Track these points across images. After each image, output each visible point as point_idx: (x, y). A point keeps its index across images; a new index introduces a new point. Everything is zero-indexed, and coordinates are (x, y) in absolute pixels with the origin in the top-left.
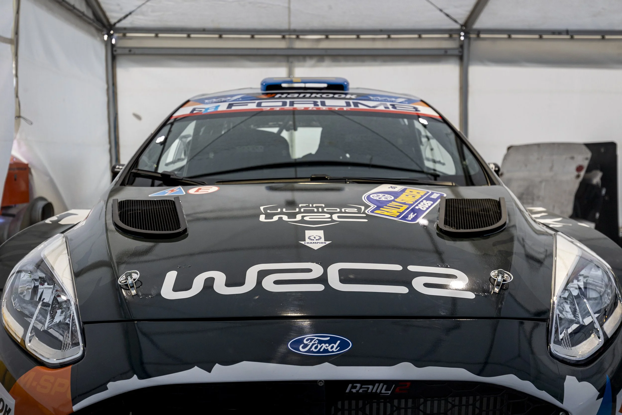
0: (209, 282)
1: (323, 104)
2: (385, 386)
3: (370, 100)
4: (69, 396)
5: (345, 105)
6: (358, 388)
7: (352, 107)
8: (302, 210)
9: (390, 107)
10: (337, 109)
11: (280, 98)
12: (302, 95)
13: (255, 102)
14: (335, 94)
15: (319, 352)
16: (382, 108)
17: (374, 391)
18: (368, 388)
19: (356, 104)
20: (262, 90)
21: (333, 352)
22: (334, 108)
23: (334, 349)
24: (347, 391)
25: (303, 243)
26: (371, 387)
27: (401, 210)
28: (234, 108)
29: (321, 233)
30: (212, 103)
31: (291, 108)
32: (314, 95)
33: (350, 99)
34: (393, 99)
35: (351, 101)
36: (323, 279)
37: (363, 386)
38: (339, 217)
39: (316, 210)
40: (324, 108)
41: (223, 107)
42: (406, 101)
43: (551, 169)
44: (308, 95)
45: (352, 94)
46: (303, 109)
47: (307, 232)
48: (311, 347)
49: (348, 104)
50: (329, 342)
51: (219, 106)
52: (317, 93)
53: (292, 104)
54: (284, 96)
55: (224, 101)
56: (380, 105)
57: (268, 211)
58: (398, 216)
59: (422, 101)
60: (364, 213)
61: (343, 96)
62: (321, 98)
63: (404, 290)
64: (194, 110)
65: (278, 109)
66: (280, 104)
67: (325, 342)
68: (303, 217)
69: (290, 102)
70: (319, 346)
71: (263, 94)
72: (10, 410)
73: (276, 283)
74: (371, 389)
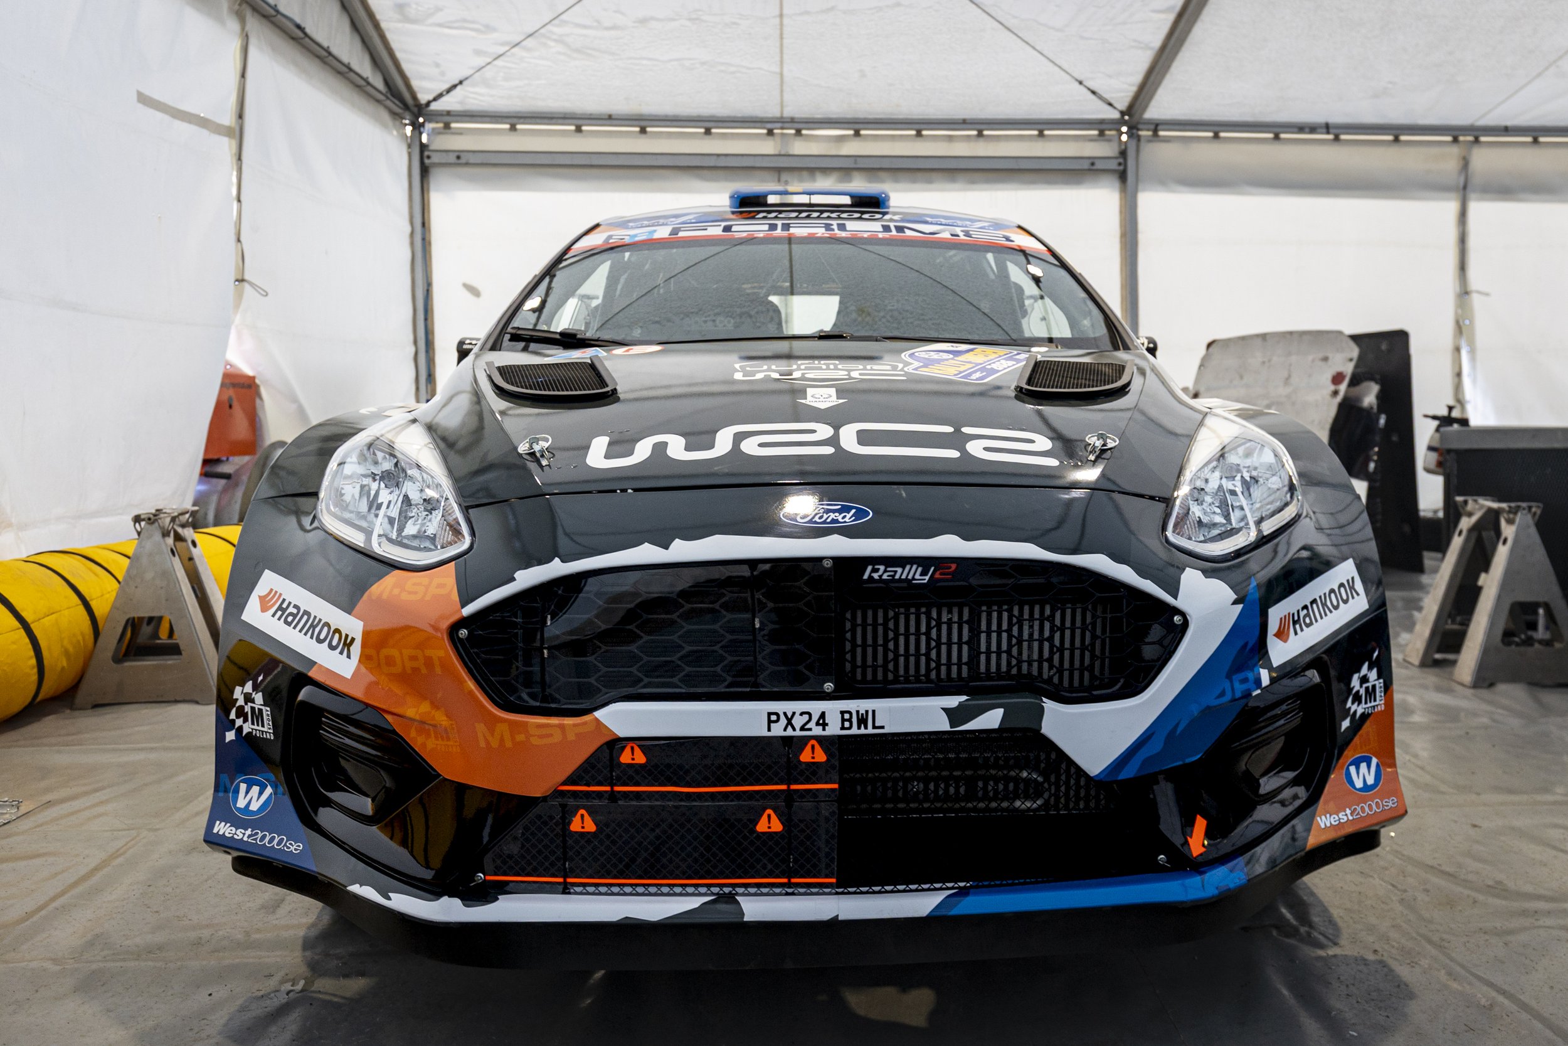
0: (660, 448)
1: (842, 227)
2: (920, 569)
3: (926, 222)
4: (455, 596)
5: (881, 229)
6: (880, 572)
7: (894, 232)
8: (803, 367)
9: (961, 234)
10: (866, 235)
11: (765, 218)
12: (804, 215)
13: (719, 226)
14: (863, 213)
15: (825, 522)
16: (946, 235)
17: (904, 577)
18: (896, 572)
19: (900, 229)
20: (731, 207)
21: (845, 522)
22: (860, 235)
23: (847, 519)
24: (866, 577)
25: (803, 401)
26: (899, 570)
27: (962, 369)
28: (681, 234)
29: (833, 391)
30: (642, 227)
31: (785, 233)
32: (825, 215)
33: (891, 220)
34: (968, 223)
35: (892, 225)
36: (834, 441)
37: (889, 569)
38: (860, 374)
39: (824, 367)
40: (843, 234)
41: (663, 232)
42: (990, 226)
43: (1287, 380)
44: (815, 215)
45: (895, 214)
46: (806, 235)
47: (808, 389)
48: (813, 517)
49: (886, 229)
50: (840, 511)
51: (655, 231)
52: (832, 212)
53: (786, 227)
54: (773, 215)
55: (663, 224)
56: (944, 231)
57: (748, 369)
58: (955, 375)
59: (1020, 227)
60: (902, 370)
61: (878, 216)
62: (839, 218)
63: (954, 454)
64: (610, 237)
65: (761, 235)
66: (766, 227)
67: (834, 511)
68: (803, 374)
69: (783, 224)
70: (825, 516)
71: (733, 213)
72: (353, 640)
73: (761, 445)
74: (900, 573)
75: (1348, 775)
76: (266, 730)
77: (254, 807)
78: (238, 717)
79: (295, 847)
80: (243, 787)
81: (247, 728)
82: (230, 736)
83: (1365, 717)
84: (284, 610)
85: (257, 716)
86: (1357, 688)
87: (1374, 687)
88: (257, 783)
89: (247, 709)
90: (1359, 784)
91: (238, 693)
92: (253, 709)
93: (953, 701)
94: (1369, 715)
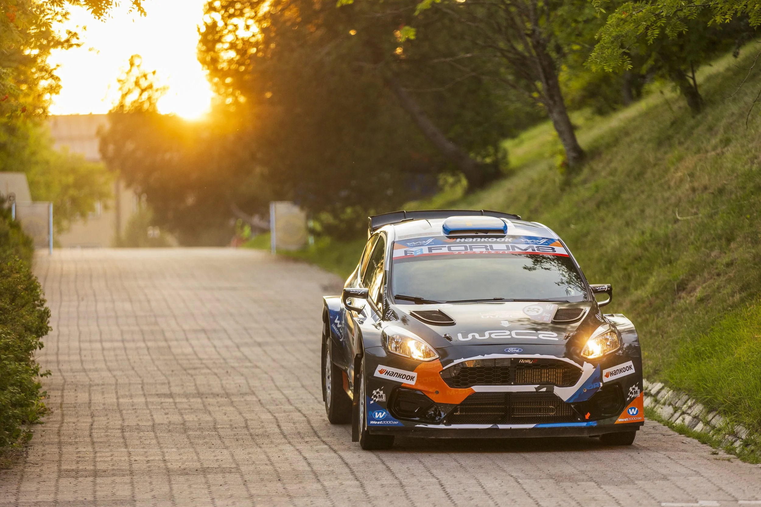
2: (530, 361)
4: (441, 366)
7: (511, 250)
11: (461, 242)
13: (446, 247)
20: (444, 234)
24: (520, 362)
25: (501, 325)
28: (434, 252)
29: (507, 322)
33: (508, 242)
35: (510, 245)
36: (510, 335)
37: (524, 361)
40: (493, 252)
42: (546, 242)
47: (501, 321)
48: (511, 351)
50: (516, 350)
52: (485, 237)
54: (463, 240)
61: (504, 239)
62: (489, 241)
65: (463, 253)
70: (513, 350)
71: (447, 238)
72: (414, 377)
73: (495, 336)
74: (526, 361)
75: (628, 411)
76: (384, 399)
77: (381, 417)
78: (374, 397)
79: (395, 423)
80: (376, 413)
81: (377, 400)
82: (372, 402)
83: (634, 398)
84: (388, 373)
85: (381, 397)
86: (631, 390)
87: (637, 391)
88: (381, 412)
89: (378, 395)
90: (631, 413)
91: (374, 392)
92: (379, 395)
93: (537, 386)
94: (635, 398)
